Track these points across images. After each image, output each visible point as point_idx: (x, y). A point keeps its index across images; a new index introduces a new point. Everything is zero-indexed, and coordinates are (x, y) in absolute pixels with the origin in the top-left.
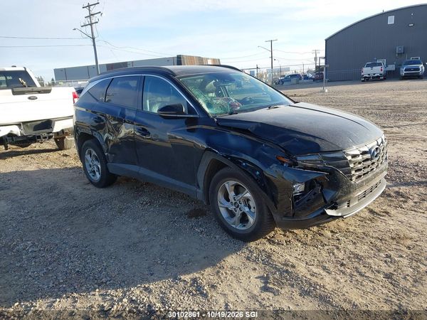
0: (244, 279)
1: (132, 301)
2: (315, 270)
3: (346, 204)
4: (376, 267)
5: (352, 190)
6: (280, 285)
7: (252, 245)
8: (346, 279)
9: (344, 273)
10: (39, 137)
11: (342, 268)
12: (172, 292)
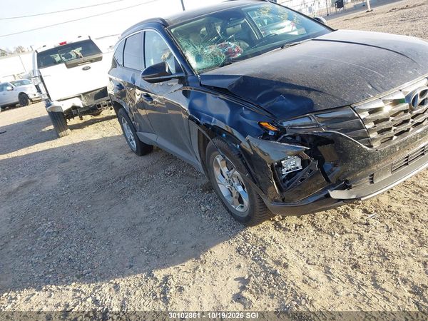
0: (221, 279)
1: (96, 301)
2: (313, 272)
3: (367, 180)
4: (405, 274)
5: (371, 162)
6: (258, 293)
7: (252, 230)
8: (350, 290)
9: (351, 281)
10: (99, 106)
11: (351, 273)
12: (137, 292)
